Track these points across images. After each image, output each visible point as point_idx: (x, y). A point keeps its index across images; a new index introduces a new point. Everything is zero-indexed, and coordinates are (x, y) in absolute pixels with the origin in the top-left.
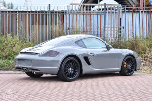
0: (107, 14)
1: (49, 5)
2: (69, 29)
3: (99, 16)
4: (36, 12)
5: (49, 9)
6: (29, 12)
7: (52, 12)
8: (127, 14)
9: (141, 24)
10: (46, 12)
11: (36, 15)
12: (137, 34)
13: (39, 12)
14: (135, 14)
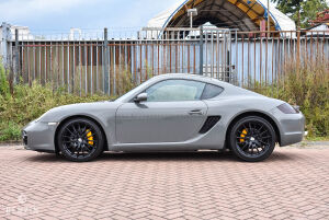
0: (205, 45)
1: (106, 30)
2: (139, 70)
3: (191, 48)
4: (82, 42)
5: (106, 37)
6: (72, 42)
7: (111, 42)
8: (240, 45)
9: (264, 63)
10: (100, 42)
11: (83, 47)
12: (258, 79)
13: (88, 42)
14: (252, 45)
